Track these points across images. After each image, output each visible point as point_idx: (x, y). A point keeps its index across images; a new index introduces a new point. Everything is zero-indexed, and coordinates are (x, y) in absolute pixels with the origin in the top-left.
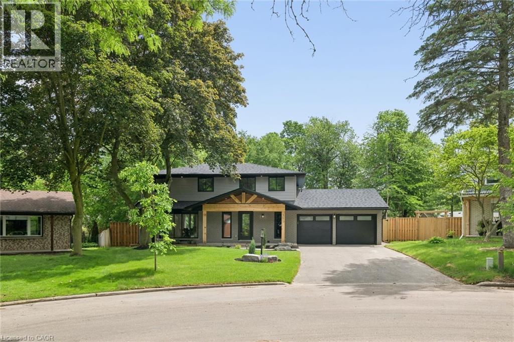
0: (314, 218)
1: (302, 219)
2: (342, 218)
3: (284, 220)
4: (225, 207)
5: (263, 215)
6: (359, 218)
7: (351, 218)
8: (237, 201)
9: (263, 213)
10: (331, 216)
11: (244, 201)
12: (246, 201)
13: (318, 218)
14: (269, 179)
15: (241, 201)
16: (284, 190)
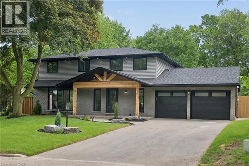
0: (172, 94)
1: (160, 95)
2: (197, 95)
3: (138, 95)
4: (91, 85)
5: (126, 91)
6: (214, 95)
7: (206, 95)
8: (100, 79)
9: (126, 90)
10: (186, 92)
11: (105, 79)
12: (107, 79)
13: (175, 95)
14: (134, 60)
15: (103, 79)
16: (146, 69)
